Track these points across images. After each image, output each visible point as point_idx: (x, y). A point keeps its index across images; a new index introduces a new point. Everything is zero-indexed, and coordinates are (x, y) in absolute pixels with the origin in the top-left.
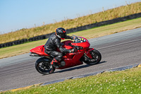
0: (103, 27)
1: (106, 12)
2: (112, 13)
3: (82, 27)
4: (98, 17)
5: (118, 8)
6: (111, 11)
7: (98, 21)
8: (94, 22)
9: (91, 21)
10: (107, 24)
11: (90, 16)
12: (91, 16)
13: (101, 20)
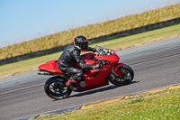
0: (40, 58)
1: (43, 39)
2: (51, 41)
3: (12, 58)
4: (33, 45)
5: (58, 34)
6: (50, 37)
7: (33, 51)
8: (28, 51)
9: (24, 51)
10: (44, 55)
11: (22, 44)
12: (24, 44)
13: (37, 50)
